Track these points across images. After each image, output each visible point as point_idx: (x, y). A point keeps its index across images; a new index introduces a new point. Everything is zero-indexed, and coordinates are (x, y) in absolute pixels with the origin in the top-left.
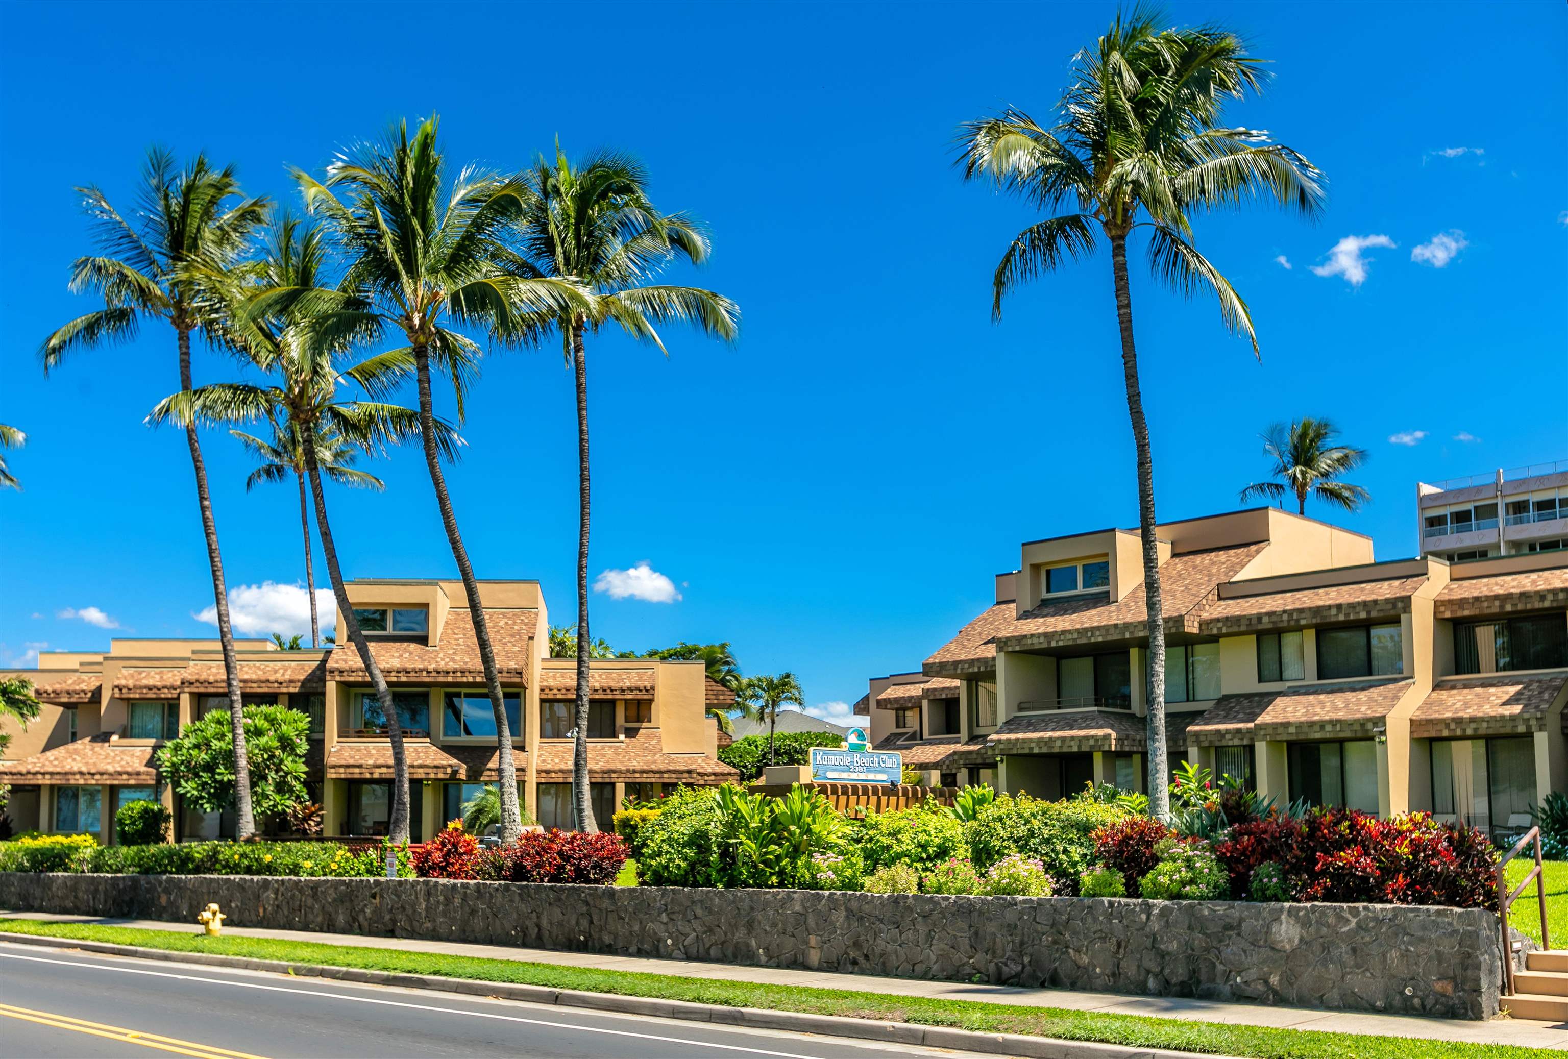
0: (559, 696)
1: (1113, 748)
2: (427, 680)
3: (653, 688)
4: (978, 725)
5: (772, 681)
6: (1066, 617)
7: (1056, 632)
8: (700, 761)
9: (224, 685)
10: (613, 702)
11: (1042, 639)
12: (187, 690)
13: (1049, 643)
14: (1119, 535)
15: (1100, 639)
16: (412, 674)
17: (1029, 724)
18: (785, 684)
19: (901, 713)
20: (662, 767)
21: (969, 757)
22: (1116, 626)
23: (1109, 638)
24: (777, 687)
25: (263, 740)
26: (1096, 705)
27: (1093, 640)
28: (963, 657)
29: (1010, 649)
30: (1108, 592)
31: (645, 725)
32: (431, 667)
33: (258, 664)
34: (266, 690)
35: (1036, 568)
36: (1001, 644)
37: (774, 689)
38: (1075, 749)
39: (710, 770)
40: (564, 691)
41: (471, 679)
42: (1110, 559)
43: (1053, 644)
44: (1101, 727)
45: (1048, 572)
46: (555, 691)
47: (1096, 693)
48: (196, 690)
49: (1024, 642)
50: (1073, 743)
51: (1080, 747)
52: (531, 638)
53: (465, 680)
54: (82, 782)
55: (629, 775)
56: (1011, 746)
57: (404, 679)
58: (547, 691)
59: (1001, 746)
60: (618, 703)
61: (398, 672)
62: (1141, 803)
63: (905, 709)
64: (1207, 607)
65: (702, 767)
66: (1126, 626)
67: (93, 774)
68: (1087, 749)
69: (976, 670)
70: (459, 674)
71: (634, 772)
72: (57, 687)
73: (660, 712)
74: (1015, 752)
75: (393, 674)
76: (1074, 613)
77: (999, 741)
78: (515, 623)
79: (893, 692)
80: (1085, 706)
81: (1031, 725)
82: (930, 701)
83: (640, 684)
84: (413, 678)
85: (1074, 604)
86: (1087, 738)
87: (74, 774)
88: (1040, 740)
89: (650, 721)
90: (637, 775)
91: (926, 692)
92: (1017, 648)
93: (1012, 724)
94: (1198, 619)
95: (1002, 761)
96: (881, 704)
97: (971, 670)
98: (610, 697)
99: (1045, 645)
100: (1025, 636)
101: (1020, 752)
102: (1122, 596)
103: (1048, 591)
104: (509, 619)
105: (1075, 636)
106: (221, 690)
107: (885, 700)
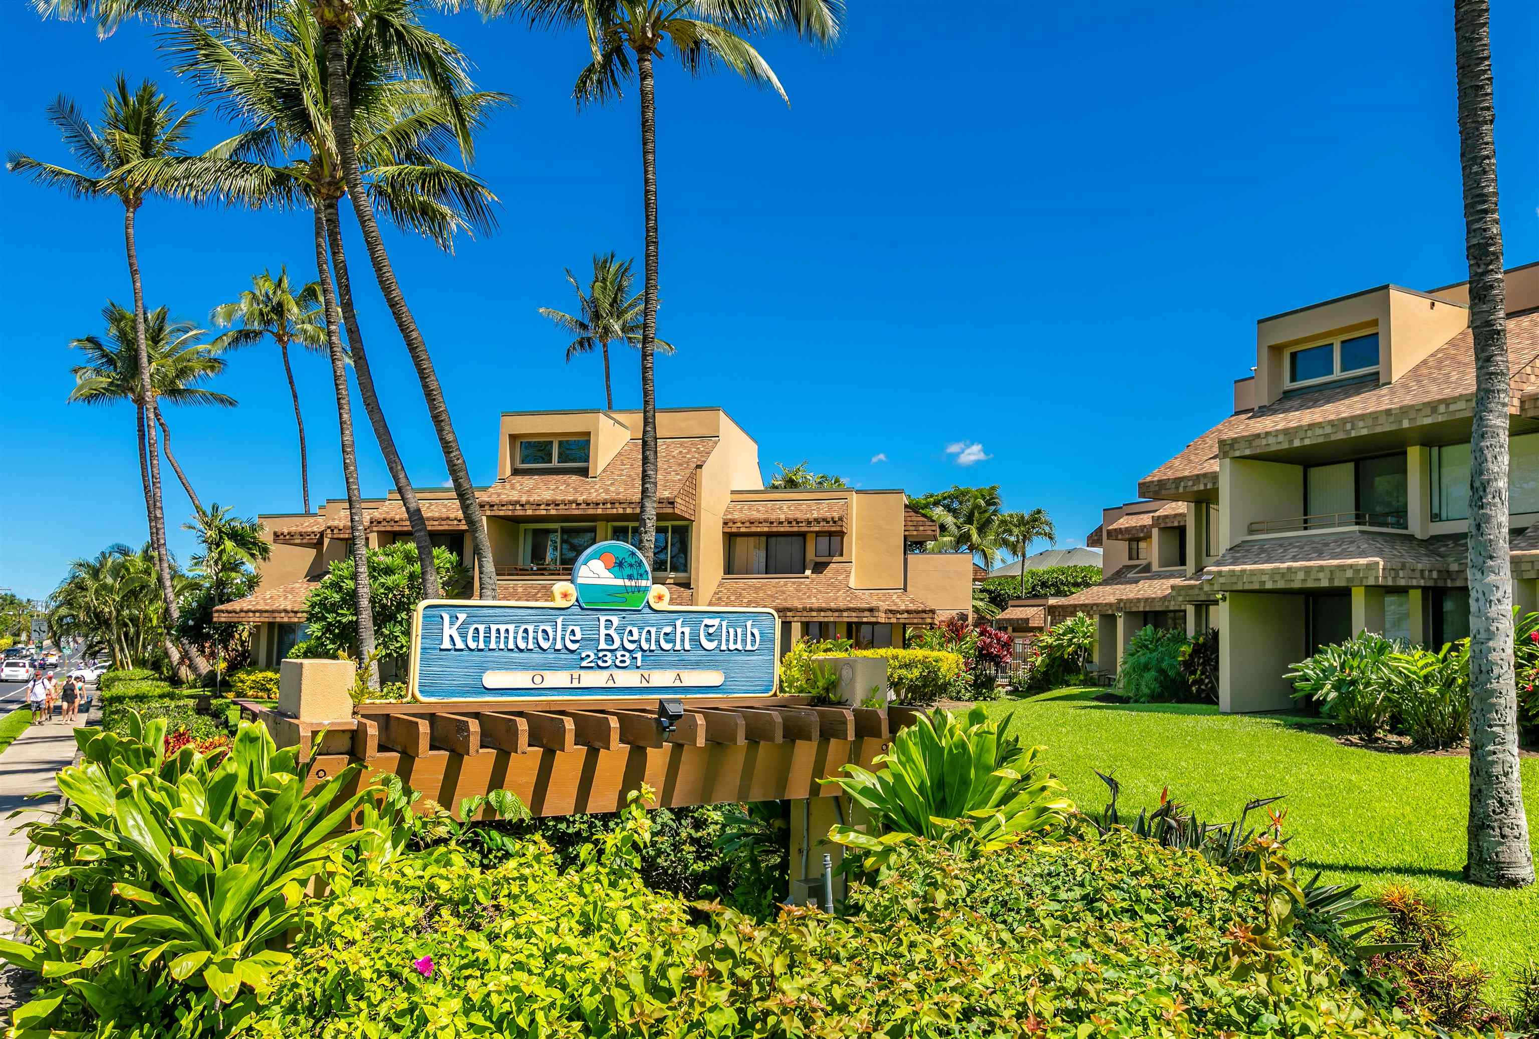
0: (742, 530)
1: (1381, 581)
2: (576, 512)
3: (841, 519)
4: (1208, 555)
5: (1023, 517)
6: (1317, 410)
7: (1301, 426)
8: (895, 597)
9: (408, 523)
10: (803, 535)
11: (1281, 438)
12: (375, 529)
13: (1291, 441)
14: (1395, 295)
15: (1364, 432)
16: (562, 506)
17: (1262, 550)
18: (1035, 520)
19: (1134, 545)
20: (842, 605)
21: (1191, 592)
22: (1388, 412)
23: (1379, 430)
24: (1028, 523)
25: (389, 580)
26: (1357, 524)
27: (1353, 434)
28: (1186, 473)
29: (1237, 454)
30: (1377, 373)
31: (835, 559)
32: (580, 499)
33: (446, 502)
34: (446, 528)
35: (1276, 350)
36: (1226, 448)
37: (1025, 525)
38: (1325, 583)
39: (903, 607)
40: (747, 524)
41: (621, 511)
42: (1380, 330)
43: (1297, 443)
44: (1363, 554)
45: (1294, 356)
46: (739, 525)
47: (1357, 507)
48: (383, 529)
49: (1256, 443)
50: (1321, 575)
51: (1331, 580)
52: (699, 467)
53: (614, 511)
54: (286, 620)
55: (805, 614)
56: (1234, 580)
57: (553, 512)
58: (730, 524)
59: (1222, 580)
60: (809, 535)
61: (548, 505)
62: (1426, 666)
63: (1138, 540)
64: (1533, 378)
65: (896, 604)
66: (1404, 411)
67: (296, 612)
68: (1343, 584)
69: (1202, 487)
70: (609, 506)
71: (811, 610)
72: (293, 529)
73: (853, 545)
74: (1240, 587)
75: (543, 507)
76: (1328, 402)
77: (1220, 573)
78: (689, 452)
79: (1124, 522)
80: (1340, 525)
81: (1265, 552)
82: (1160, 529)
83: (828, 515)
84: (562, 511)
85: (1327, 392)
86: (1342, 568)
87: (280, 612)
88: (1275, 572)
89: (841, 555)
90: (814, 614)
91: (1157, 521)
92: (1248, 452)
93: (1238, 551)
94: (1518, 394)
95: (1224, 599)
96: (1112, 535)
97: (1195, 488)
98: (796, 529)
99: (1285, 446)
100: (1258, 436)
101: (1247, 587)
102: (1395, 378)
103: (1293, 379)
104: (685, 448)
105: (1328, 430)
106: (406, 529)
107: (1119, 531)
